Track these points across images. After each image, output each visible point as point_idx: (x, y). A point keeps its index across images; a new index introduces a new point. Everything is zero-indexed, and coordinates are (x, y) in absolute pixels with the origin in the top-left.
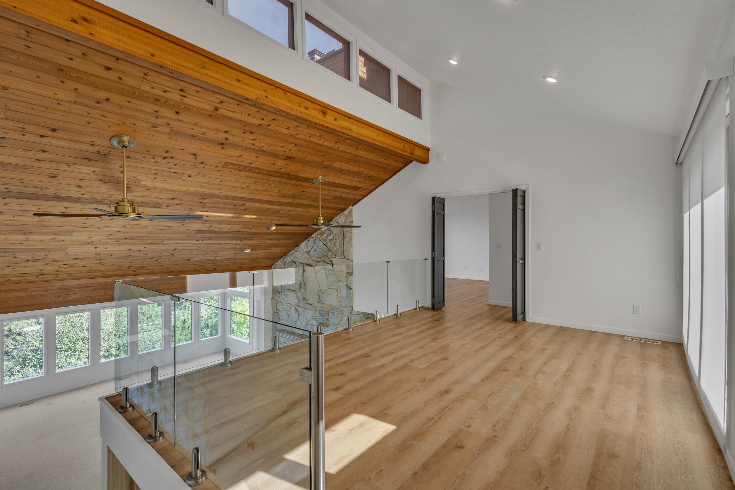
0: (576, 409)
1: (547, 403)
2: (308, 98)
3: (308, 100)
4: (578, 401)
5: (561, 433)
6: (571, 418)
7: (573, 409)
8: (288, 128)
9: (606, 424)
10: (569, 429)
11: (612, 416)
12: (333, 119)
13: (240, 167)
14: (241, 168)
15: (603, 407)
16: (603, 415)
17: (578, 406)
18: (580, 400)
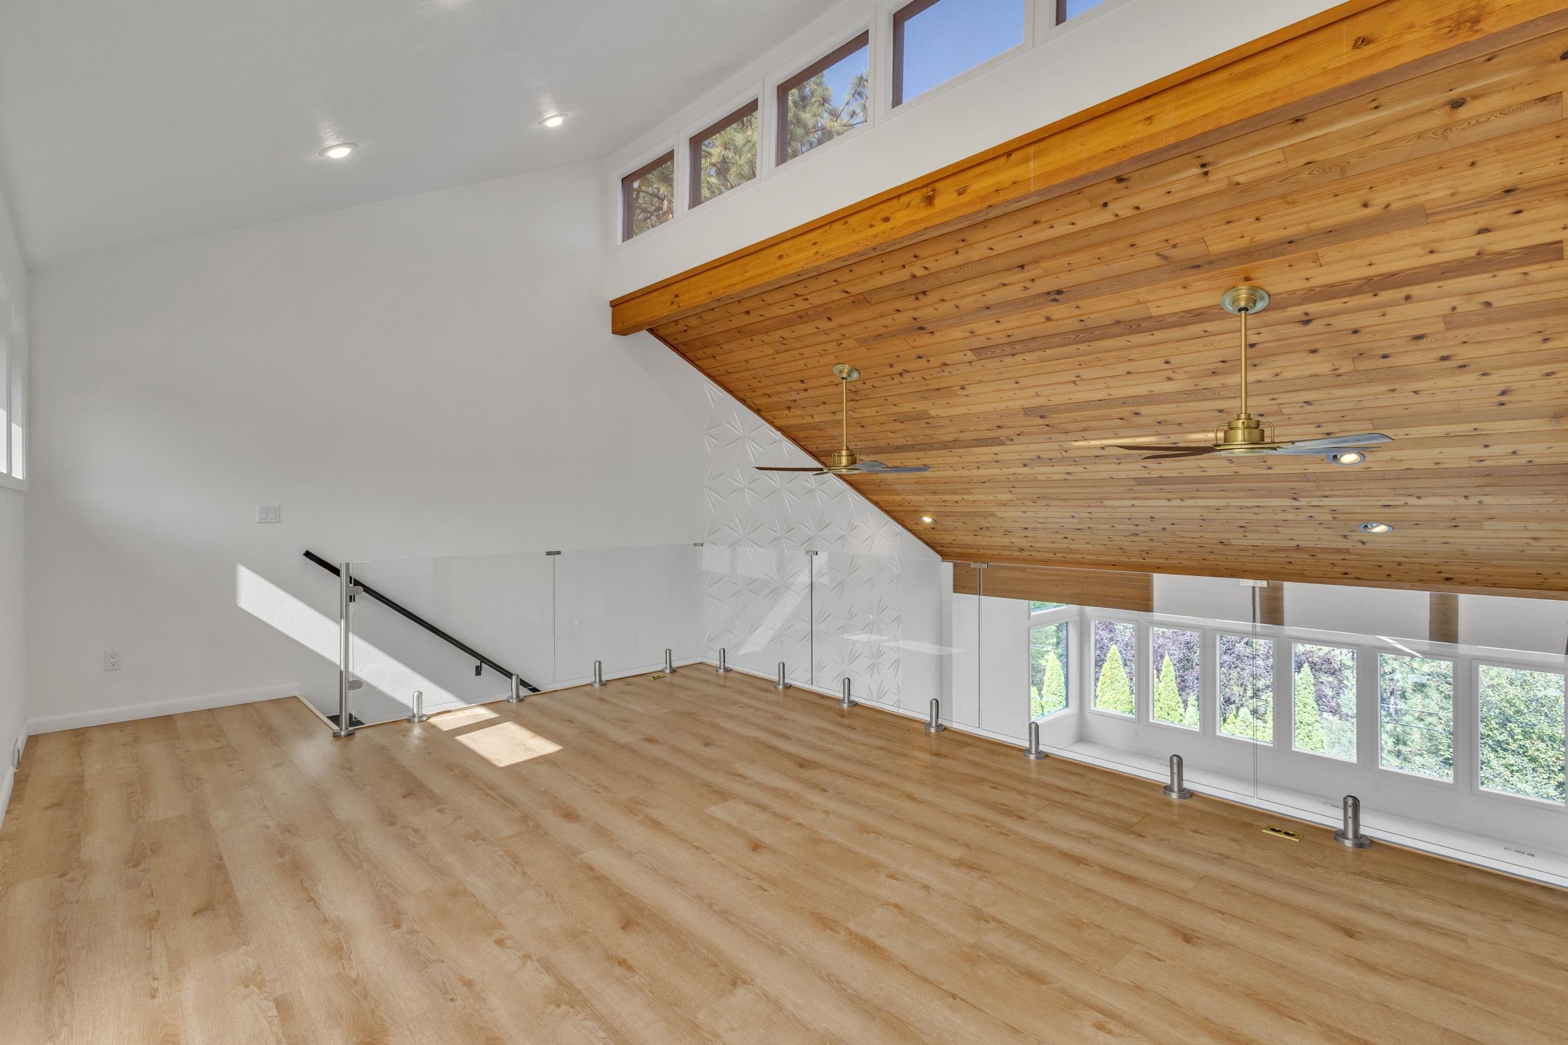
0: (339, 951)
1: (405, 916)
2: (885, 198)
3: (889, 200)
4: (358, 976)
5: (316, 885)
6: (327, 921)
7: (345, 946)
8: (957, 252)
9: (247, 961)
10: (310, 901)
11: (245, 991)
12: (955, 195)
13: (1015, 348)
14: (1017, 347)
15: (283, 1006)
16: (268, 978)
17: (343, 961)
18: (355, 982)
